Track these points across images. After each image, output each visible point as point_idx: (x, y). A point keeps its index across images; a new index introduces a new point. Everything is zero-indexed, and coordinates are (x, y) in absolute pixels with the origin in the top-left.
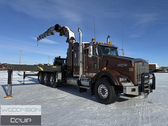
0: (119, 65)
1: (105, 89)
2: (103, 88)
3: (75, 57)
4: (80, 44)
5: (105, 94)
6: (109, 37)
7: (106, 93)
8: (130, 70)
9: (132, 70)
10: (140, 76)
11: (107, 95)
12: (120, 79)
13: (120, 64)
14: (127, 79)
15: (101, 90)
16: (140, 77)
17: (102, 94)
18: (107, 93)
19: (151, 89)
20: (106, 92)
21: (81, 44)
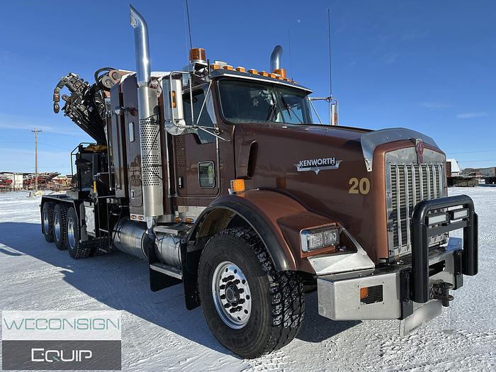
0: (301, 163)
1: (237, 281)
2: (232, 277)
3: (132, 139)
4: (143, 79)
5: (240, 308)
6: (277, 50)
7: (242, 301)
8: (352, 191)
9: (364, 189)
10: (403, 216)
11: (248, 315)
12: (304, 238)
13: (309, 163)
14: (342, 236)
15: (222, 287)
16: (404, 224)
17: (227, 306)
18: (247, 305)
19: (455, 275)
20: (242, 296)
21: (146, 80)
